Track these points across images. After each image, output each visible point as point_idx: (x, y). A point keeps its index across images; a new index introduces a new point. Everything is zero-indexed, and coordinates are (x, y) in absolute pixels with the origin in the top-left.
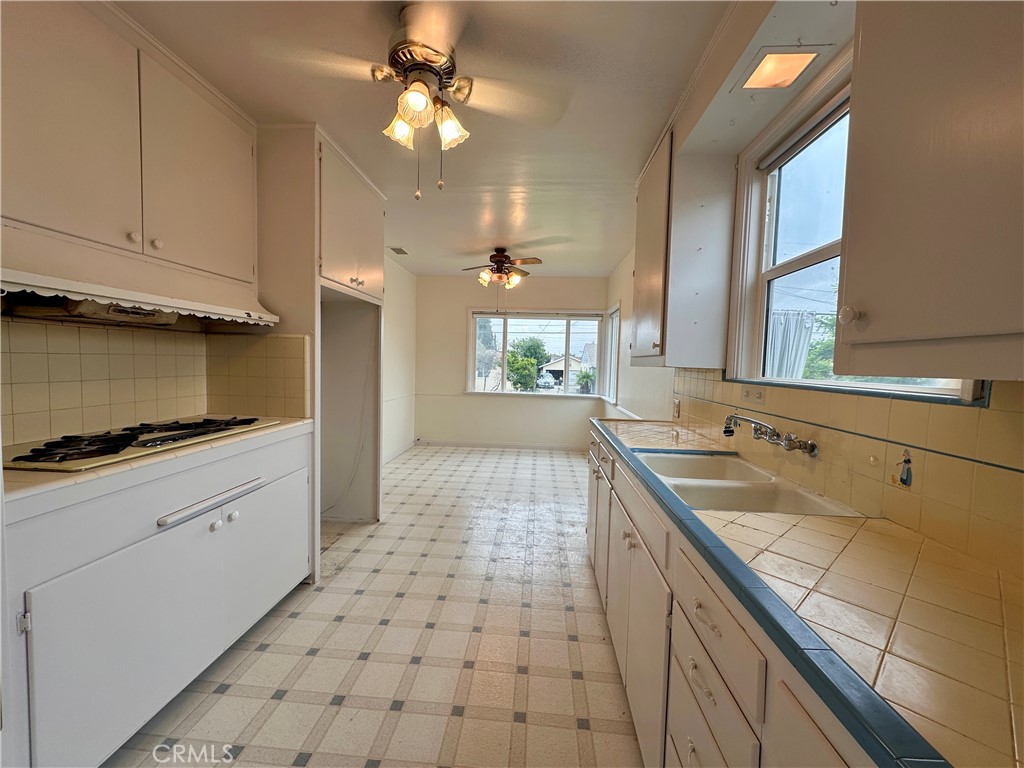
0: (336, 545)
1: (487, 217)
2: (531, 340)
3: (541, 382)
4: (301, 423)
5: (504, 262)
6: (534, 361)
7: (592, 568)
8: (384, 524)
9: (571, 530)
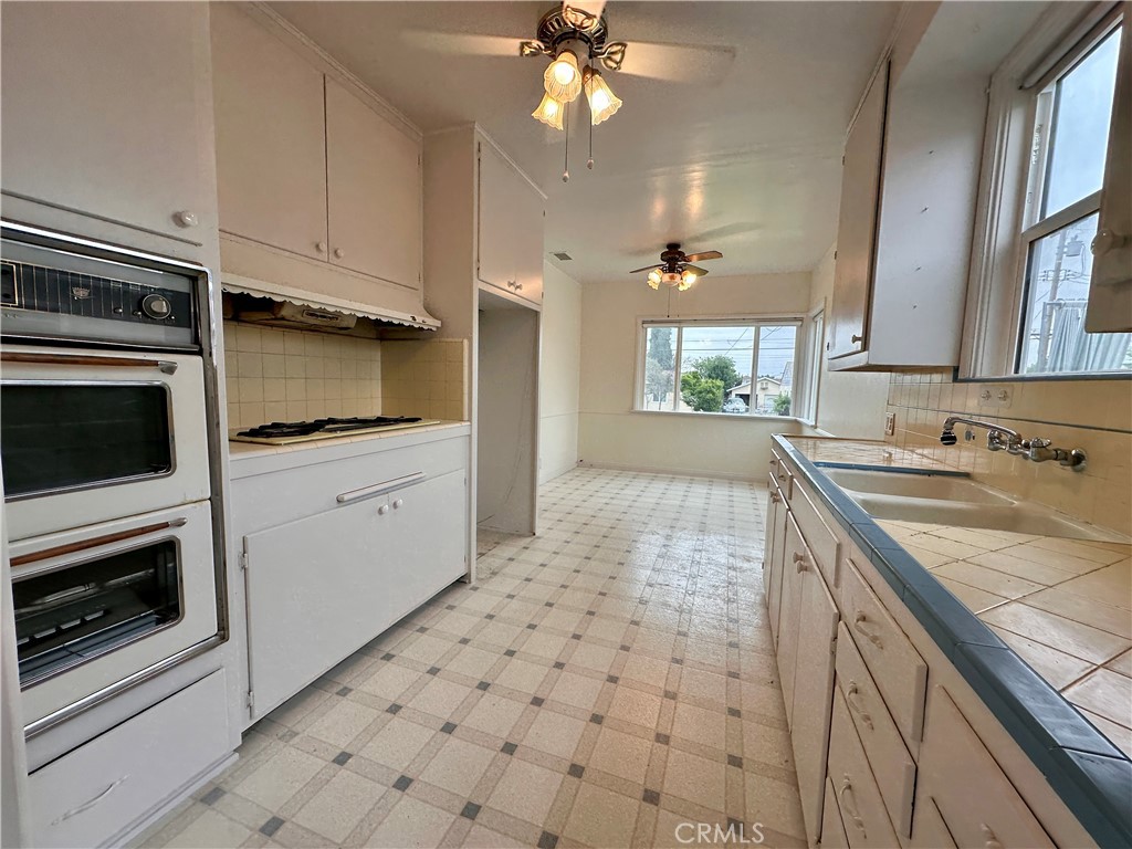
0: (493, 552)
1: (659, 207)
2: (719, 358)
3: (729, 407)
4: (458, 425)
5: (677, 260)
6: (720, 383)
7: (766, 605)
8: (539, 538)
9: (746, 565)
